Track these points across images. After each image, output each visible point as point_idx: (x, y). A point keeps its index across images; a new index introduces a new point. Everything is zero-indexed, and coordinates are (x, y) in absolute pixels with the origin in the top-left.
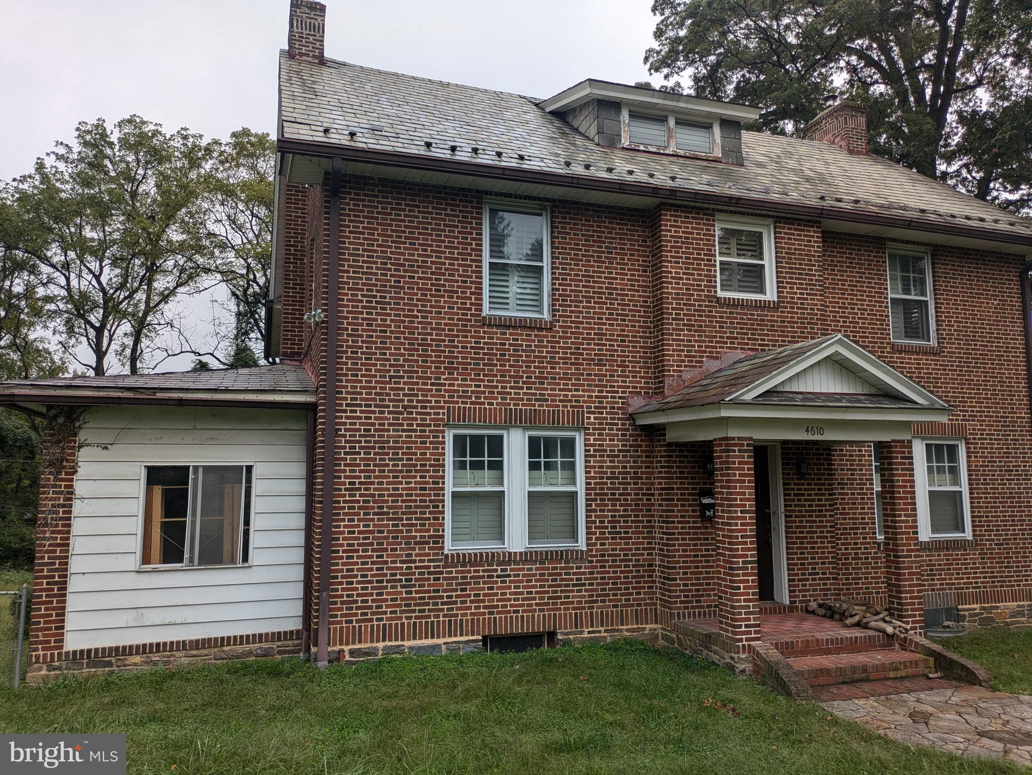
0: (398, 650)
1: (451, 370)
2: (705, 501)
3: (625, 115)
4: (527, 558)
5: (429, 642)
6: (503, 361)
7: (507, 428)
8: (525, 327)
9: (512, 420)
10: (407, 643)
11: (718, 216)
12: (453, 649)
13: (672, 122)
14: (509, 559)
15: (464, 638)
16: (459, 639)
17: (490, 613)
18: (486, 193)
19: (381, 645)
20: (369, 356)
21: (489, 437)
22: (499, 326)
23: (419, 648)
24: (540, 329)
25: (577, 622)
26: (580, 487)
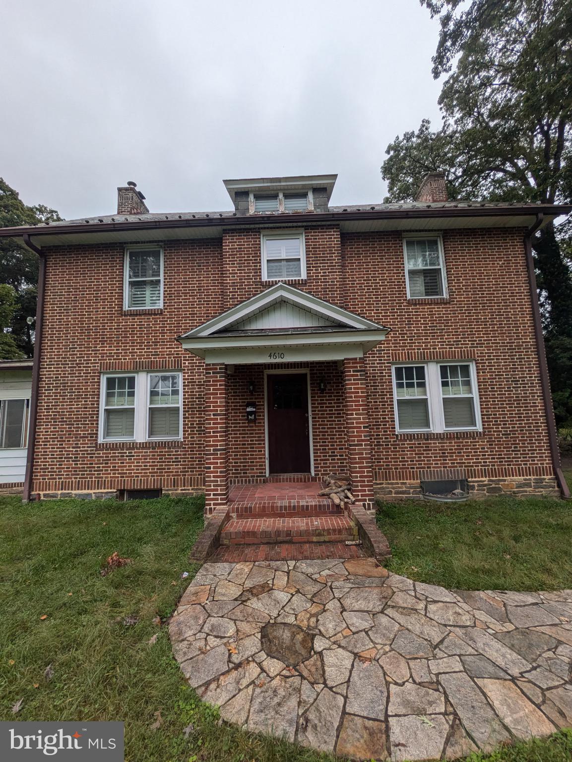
0: (69, 495)
1: (103, 342)
2: (249, 409)
3: (251, 197)
4: (144, 446)
5: (86, 492)
6: (133, 335)
7: (137, 372)
8: (145, 314)
9: (139, 368)
10: (74, 492)
11: (263, 232)
12: (99, 497)
13: (281, 196)
14: (133, 446)
15: (106, 491)
16: (103, 491)
17: (121, 477)
18: (125, 243)
19: (60, 492)
20: (59, 338)
21: (119, 378)
22: (131, 315)
23: (80, 495)
24: (155, 314)
25: (175, 484)
26: (180, 405)
